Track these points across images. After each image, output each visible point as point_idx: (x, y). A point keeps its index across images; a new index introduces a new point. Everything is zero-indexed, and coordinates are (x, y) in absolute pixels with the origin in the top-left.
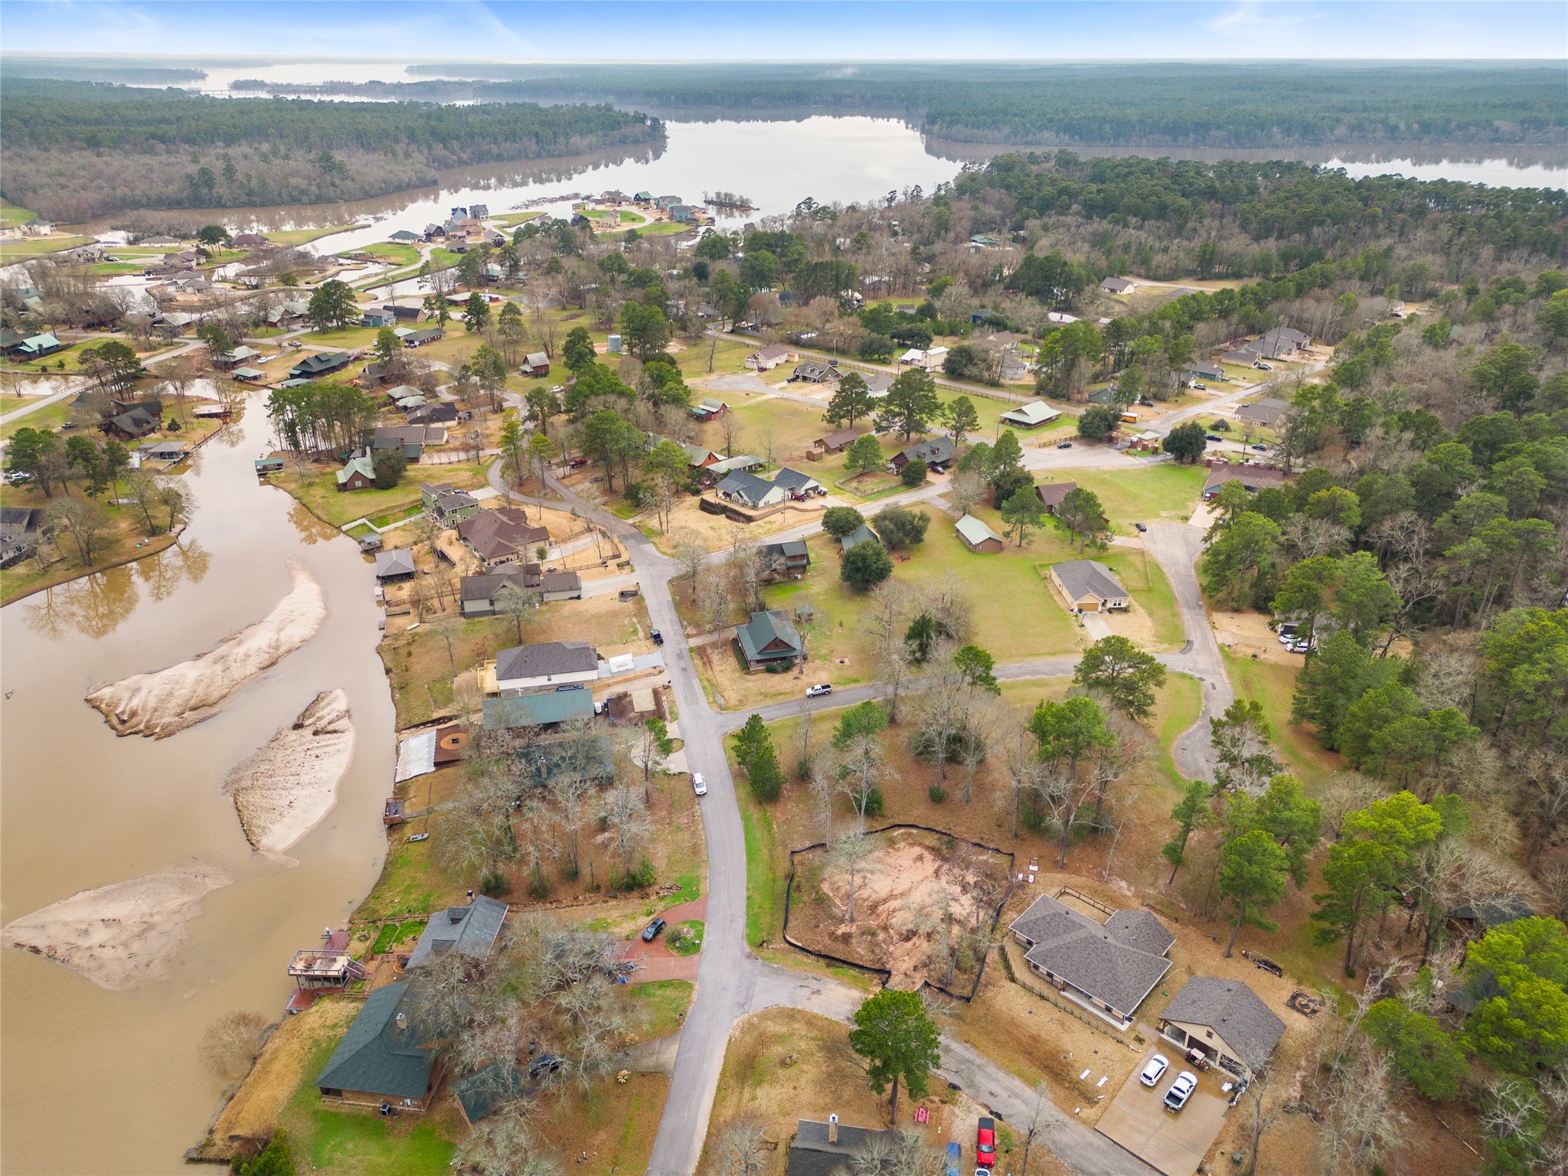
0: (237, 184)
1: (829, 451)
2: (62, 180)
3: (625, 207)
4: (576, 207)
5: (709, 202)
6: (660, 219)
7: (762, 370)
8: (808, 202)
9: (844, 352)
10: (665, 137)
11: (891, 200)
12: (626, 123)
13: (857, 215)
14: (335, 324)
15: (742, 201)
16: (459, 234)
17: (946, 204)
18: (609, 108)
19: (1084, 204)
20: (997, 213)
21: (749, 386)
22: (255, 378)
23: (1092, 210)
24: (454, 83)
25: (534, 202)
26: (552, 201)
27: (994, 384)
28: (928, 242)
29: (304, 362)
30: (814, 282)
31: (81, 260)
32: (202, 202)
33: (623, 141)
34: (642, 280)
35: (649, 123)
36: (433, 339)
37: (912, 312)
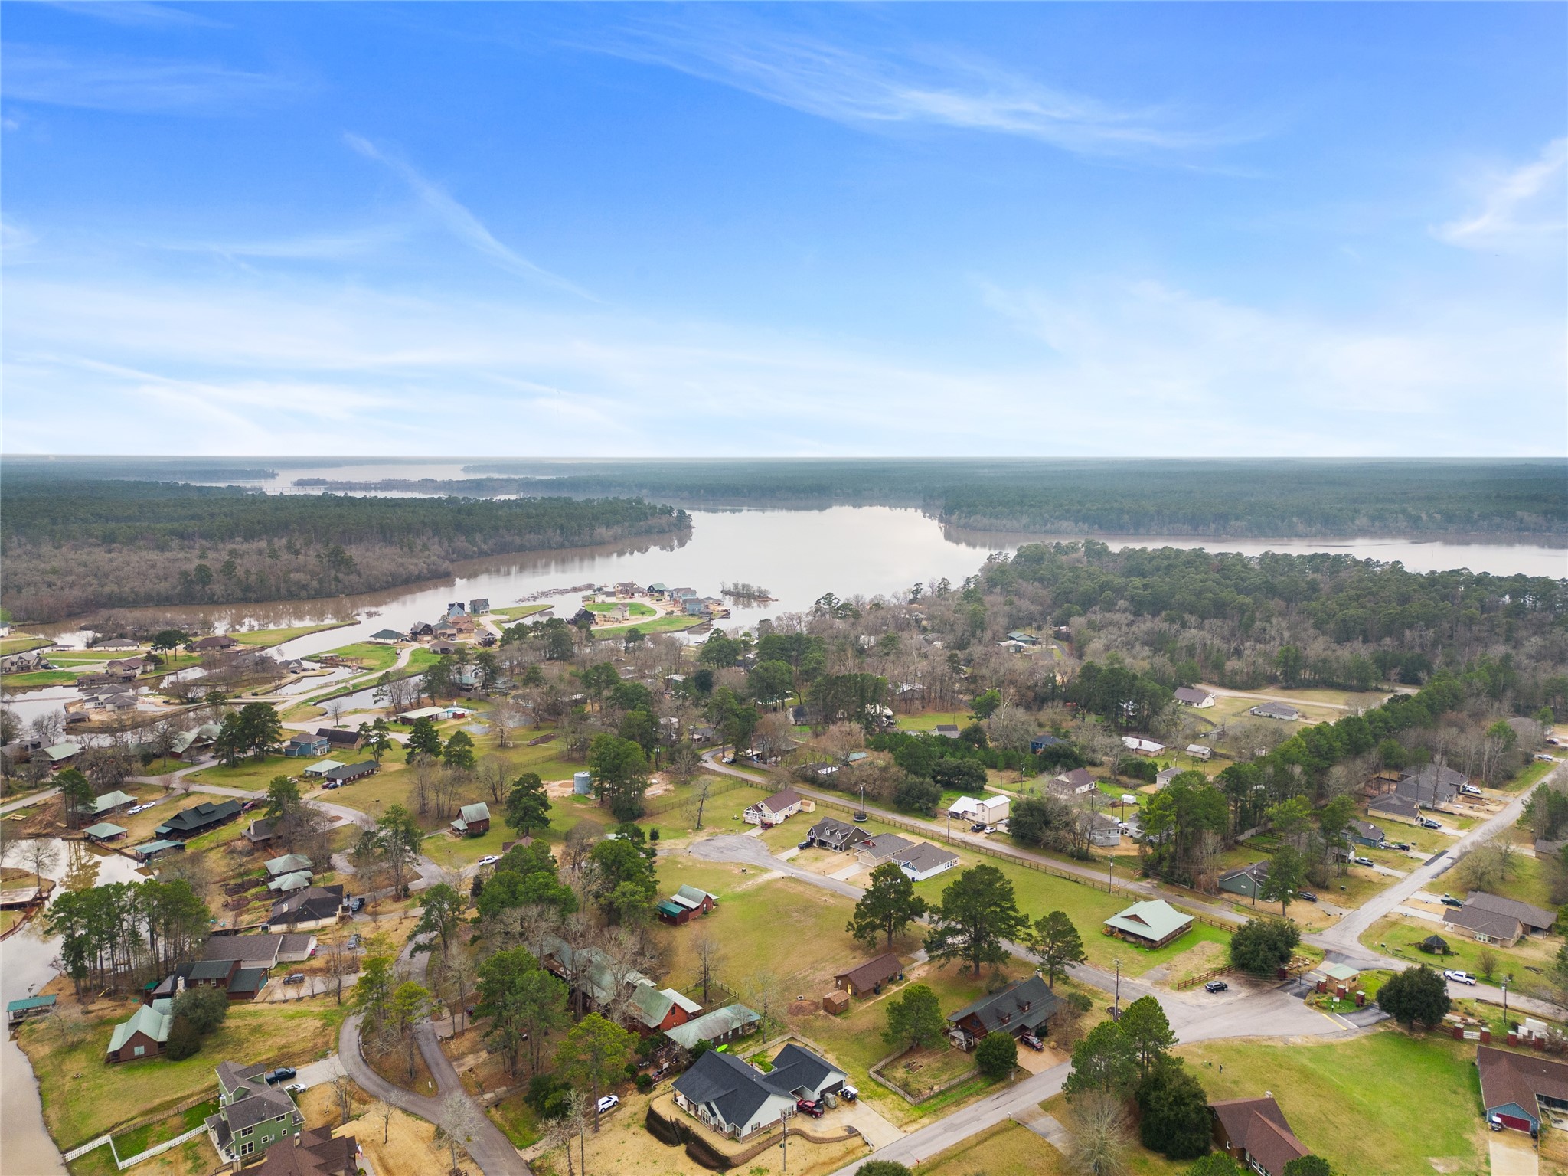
0: (234, 580)
1: (860, 995)
2: (52, 578)
3: (638, 599)
4: (586, 599)
5: (726, 593)
6: (672, 612)
7: (767, 826)
8: (829, 598)
9: (873, 798)
10: (690, 527)
11: (916, 592)
12: (653, 515)
13: (881, 613)
14: (251, 753)
15: (760, 592)
16: (449, 632)
17: (979, 600)
18: (639, 501)
19: (1132, 599)
20: (1034, 608)
21: (746, 855)
22: (111, 839)
23: (1140, 607)
24: (501, 480)
25: (544, 594)
26: (563, 592)
27: (1083, 858)
28: (962, 645)
29: (178, 817)
30: (835, 697)
31: (14, 668)
32: (194, 599)
33: (648, 531)
34: (630, 697)
35: (675, 514)
36: (362, 776)
37: (954, 735)
